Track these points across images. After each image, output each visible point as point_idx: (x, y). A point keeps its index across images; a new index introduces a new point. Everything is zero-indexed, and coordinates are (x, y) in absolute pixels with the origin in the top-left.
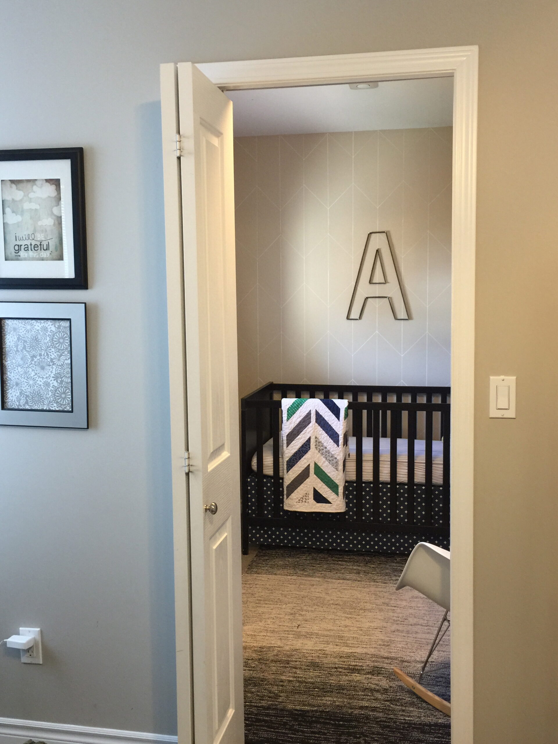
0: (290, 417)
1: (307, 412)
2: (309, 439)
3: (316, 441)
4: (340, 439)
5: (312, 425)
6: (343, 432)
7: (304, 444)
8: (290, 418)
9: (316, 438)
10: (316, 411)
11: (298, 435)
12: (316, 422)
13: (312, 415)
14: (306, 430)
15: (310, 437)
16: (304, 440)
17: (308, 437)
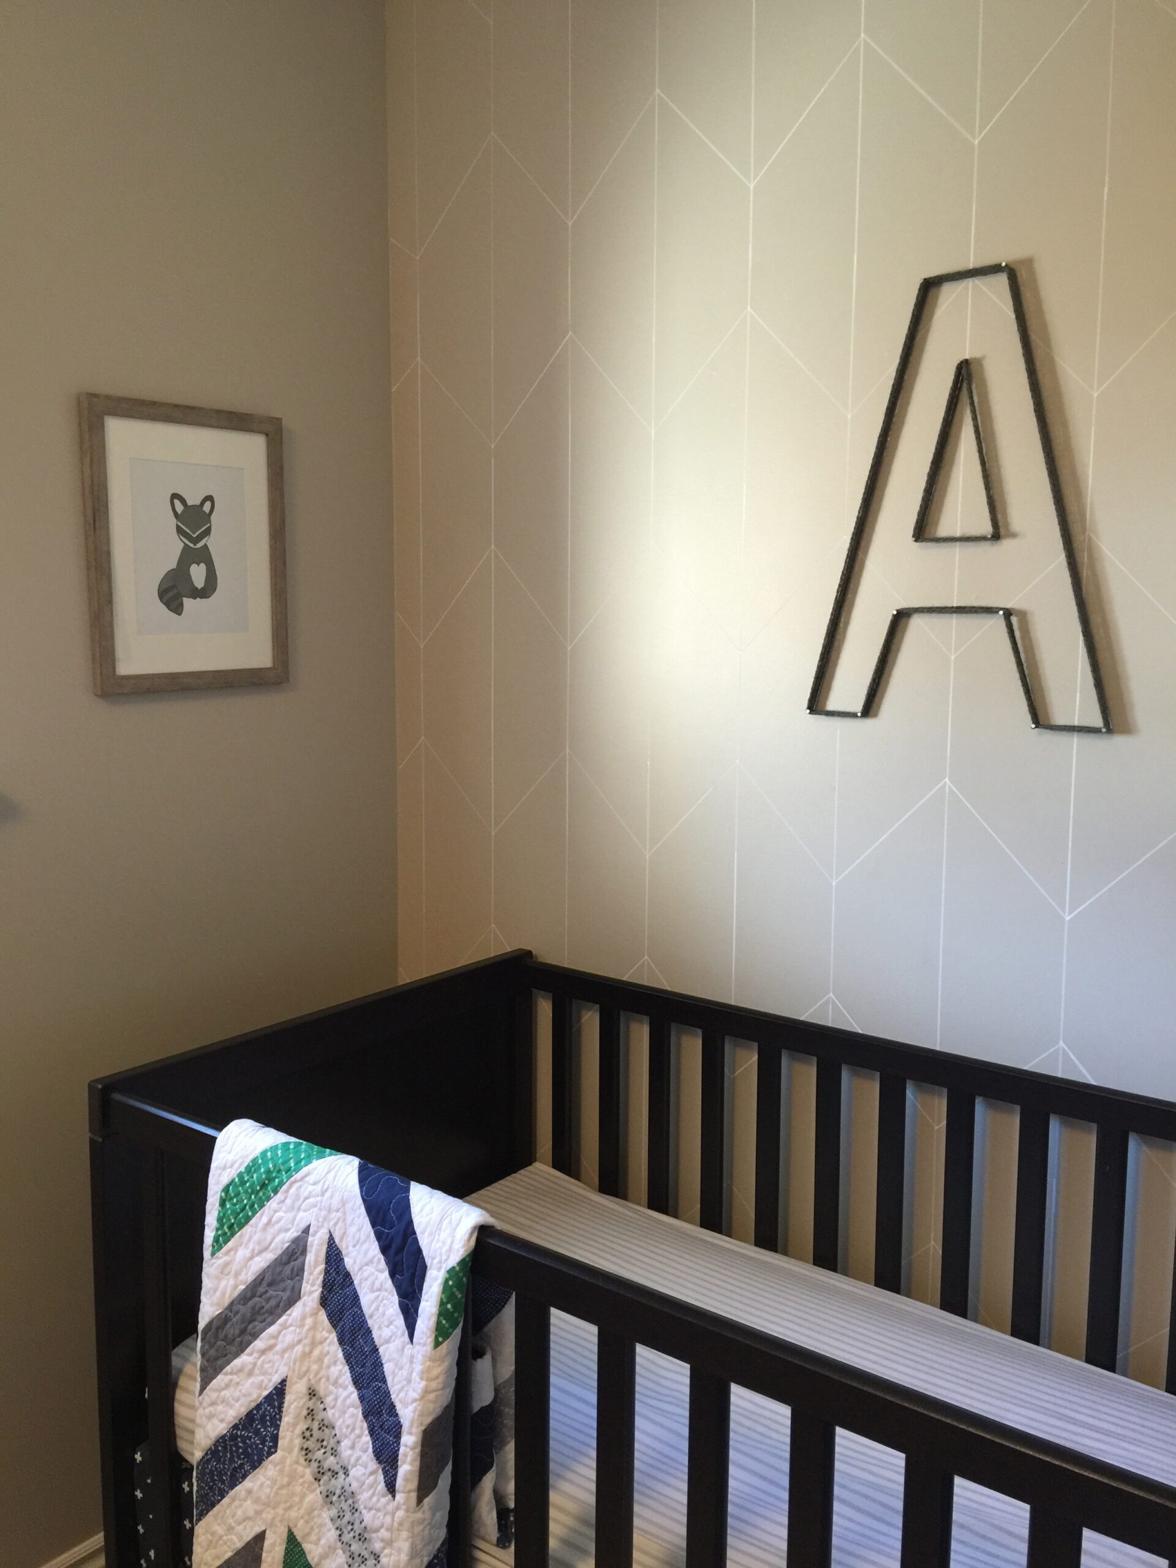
0: (225, 1234)
1: (293, 1234)
2: (279, 1392)
3: (311, 1413)
4: (402, 1450)
5: (304, 1318)
6: (421, 1415)
7: (258, 1407)
8: (226, 1242)
9: (312, 1393)
10: (331, 1239)
11: (242, 1349)
12: (324, 1302)
13: (310, 1258)
14: (276, 1337)
15: (283, 1382)
16: (260, 1386)
17: (276, 1379)
